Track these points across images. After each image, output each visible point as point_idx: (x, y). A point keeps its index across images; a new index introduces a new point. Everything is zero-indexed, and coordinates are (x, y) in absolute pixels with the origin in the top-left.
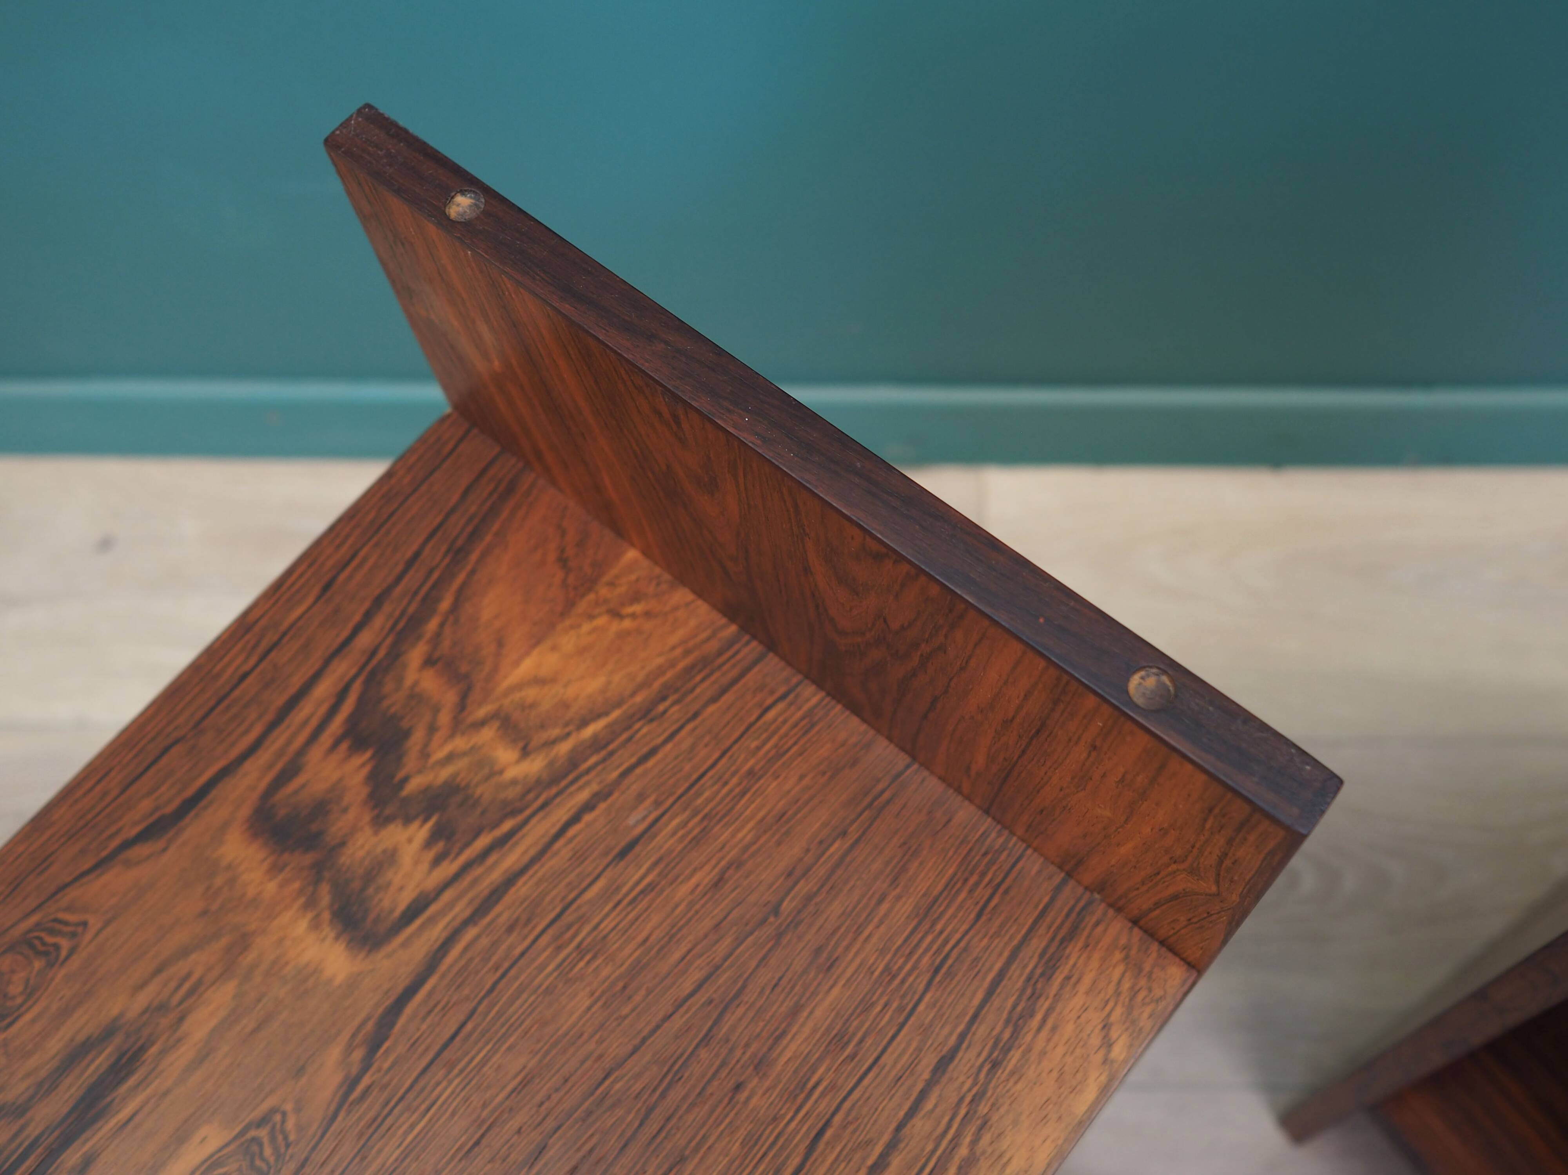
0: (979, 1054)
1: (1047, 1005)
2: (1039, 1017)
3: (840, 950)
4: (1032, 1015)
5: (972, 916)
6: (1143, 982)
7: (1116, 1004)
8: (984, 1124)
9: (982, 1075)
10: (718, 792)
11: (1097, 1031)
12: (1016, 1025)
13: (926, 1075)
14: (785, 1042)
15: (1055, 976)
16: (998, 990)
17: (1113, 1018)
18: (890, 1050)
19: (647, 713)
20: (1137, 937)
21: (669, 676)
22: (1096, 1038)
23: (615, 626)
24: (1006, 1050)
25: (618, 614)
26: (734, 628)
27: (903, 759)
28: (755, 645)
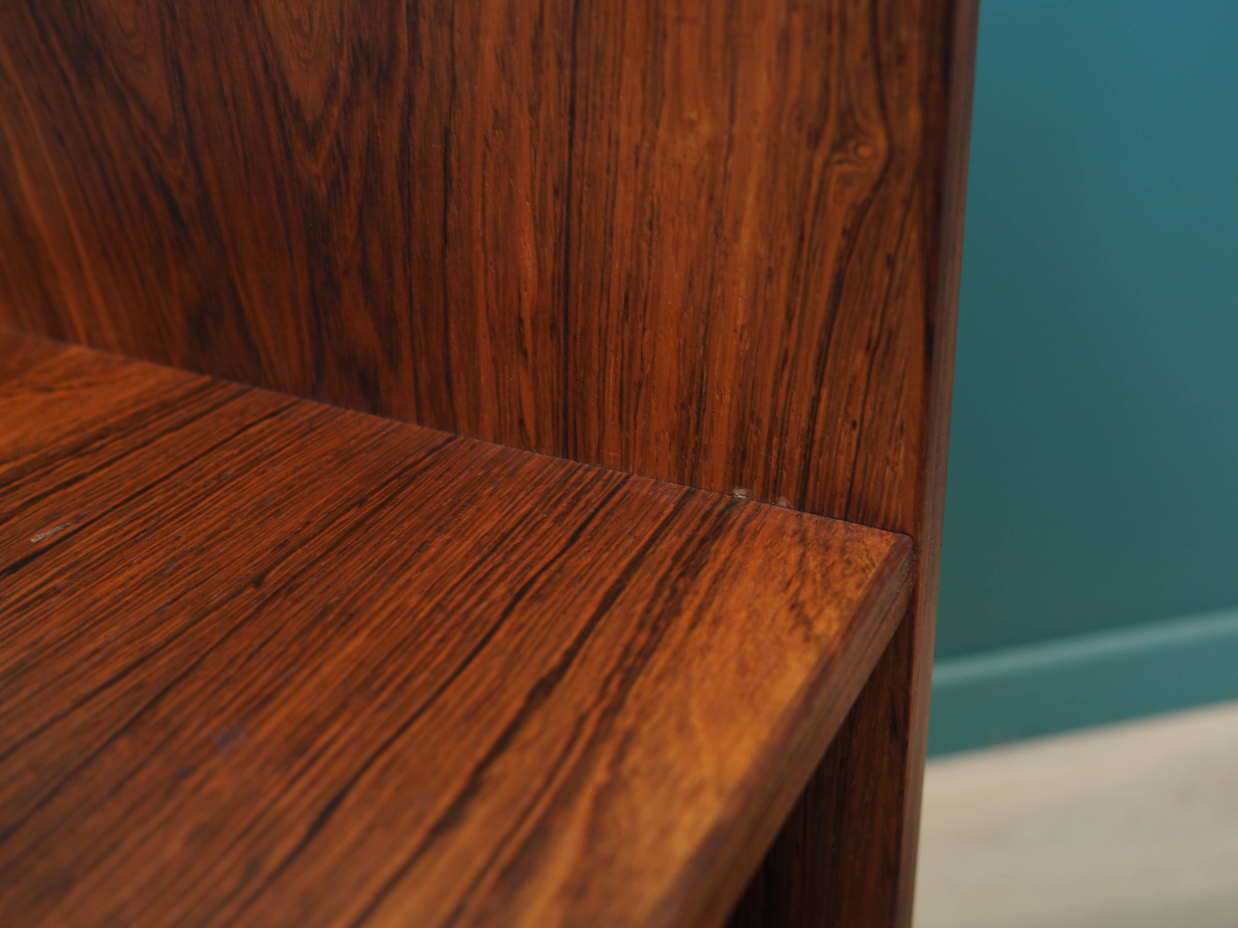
0: (603, 666)
1: (697, 601)
2: (688, 614)
3: (361, 601)
4: (678, 613)
5: (564, 541)
6: (834, 556)
7: (803, 583)
8: (630, 736)
9: (613, 687)
10: (175, 495)
11: (784, 613)
12: (655, 629)
13: (518, 703)
14: (270, 708)
15: (701, 573)
16: (619, 599)
17: (802, 597)
18: (453, 686)
19: (76, 451)
20: (810, 521)
21: (111, 421)
22: (785, 619)
23: (43, 397)
24: (646, 654)
25: (48, 389)
26: (206, 379)
27: (442, 436)
28: (235, 386)
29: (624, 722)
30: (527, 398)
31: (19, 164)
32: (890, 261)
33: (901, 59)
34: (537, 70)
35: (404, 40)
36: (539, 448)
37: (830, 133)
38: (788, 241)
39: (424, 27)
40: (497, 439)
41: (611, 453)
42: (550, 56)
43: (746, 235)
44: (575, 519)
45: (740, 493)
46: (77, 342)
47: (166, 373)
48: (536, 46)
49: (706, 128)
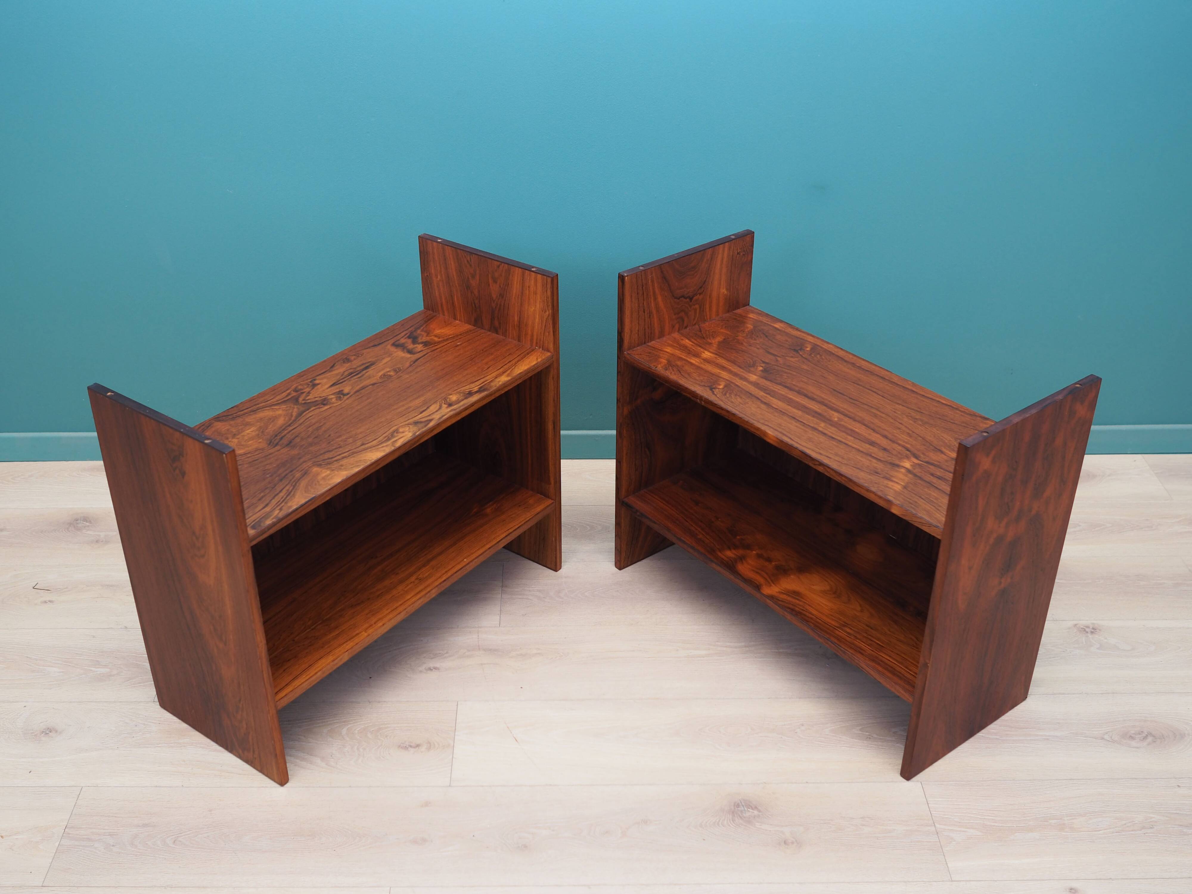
19: (461, 335)
20: (543, 351)
21: (464, 332)
22: (536, 359)
23: (455, 328)
24: (521, 360)
25: (455, 327)
26: (476, 327)
27: (504, 338)
28: (479, 329)
29: (516, 365)
30: (515, 334)
31: (455, 297)
32: (549, 324)
33: (549, 306)
34: (518, 299)
35: (505, 294)
36: (516, 340)
37: (544, 311)
38: (541, 321)
39: (507, 293)
40: (511, 339)
41: (524, 342)
42: (519, 299)
43: (537, 319)
44: (518, 348)
45: (537, 348)
46: (458, 320)
47: (470, 326)
48: (518, 297)
49: (533, 309)
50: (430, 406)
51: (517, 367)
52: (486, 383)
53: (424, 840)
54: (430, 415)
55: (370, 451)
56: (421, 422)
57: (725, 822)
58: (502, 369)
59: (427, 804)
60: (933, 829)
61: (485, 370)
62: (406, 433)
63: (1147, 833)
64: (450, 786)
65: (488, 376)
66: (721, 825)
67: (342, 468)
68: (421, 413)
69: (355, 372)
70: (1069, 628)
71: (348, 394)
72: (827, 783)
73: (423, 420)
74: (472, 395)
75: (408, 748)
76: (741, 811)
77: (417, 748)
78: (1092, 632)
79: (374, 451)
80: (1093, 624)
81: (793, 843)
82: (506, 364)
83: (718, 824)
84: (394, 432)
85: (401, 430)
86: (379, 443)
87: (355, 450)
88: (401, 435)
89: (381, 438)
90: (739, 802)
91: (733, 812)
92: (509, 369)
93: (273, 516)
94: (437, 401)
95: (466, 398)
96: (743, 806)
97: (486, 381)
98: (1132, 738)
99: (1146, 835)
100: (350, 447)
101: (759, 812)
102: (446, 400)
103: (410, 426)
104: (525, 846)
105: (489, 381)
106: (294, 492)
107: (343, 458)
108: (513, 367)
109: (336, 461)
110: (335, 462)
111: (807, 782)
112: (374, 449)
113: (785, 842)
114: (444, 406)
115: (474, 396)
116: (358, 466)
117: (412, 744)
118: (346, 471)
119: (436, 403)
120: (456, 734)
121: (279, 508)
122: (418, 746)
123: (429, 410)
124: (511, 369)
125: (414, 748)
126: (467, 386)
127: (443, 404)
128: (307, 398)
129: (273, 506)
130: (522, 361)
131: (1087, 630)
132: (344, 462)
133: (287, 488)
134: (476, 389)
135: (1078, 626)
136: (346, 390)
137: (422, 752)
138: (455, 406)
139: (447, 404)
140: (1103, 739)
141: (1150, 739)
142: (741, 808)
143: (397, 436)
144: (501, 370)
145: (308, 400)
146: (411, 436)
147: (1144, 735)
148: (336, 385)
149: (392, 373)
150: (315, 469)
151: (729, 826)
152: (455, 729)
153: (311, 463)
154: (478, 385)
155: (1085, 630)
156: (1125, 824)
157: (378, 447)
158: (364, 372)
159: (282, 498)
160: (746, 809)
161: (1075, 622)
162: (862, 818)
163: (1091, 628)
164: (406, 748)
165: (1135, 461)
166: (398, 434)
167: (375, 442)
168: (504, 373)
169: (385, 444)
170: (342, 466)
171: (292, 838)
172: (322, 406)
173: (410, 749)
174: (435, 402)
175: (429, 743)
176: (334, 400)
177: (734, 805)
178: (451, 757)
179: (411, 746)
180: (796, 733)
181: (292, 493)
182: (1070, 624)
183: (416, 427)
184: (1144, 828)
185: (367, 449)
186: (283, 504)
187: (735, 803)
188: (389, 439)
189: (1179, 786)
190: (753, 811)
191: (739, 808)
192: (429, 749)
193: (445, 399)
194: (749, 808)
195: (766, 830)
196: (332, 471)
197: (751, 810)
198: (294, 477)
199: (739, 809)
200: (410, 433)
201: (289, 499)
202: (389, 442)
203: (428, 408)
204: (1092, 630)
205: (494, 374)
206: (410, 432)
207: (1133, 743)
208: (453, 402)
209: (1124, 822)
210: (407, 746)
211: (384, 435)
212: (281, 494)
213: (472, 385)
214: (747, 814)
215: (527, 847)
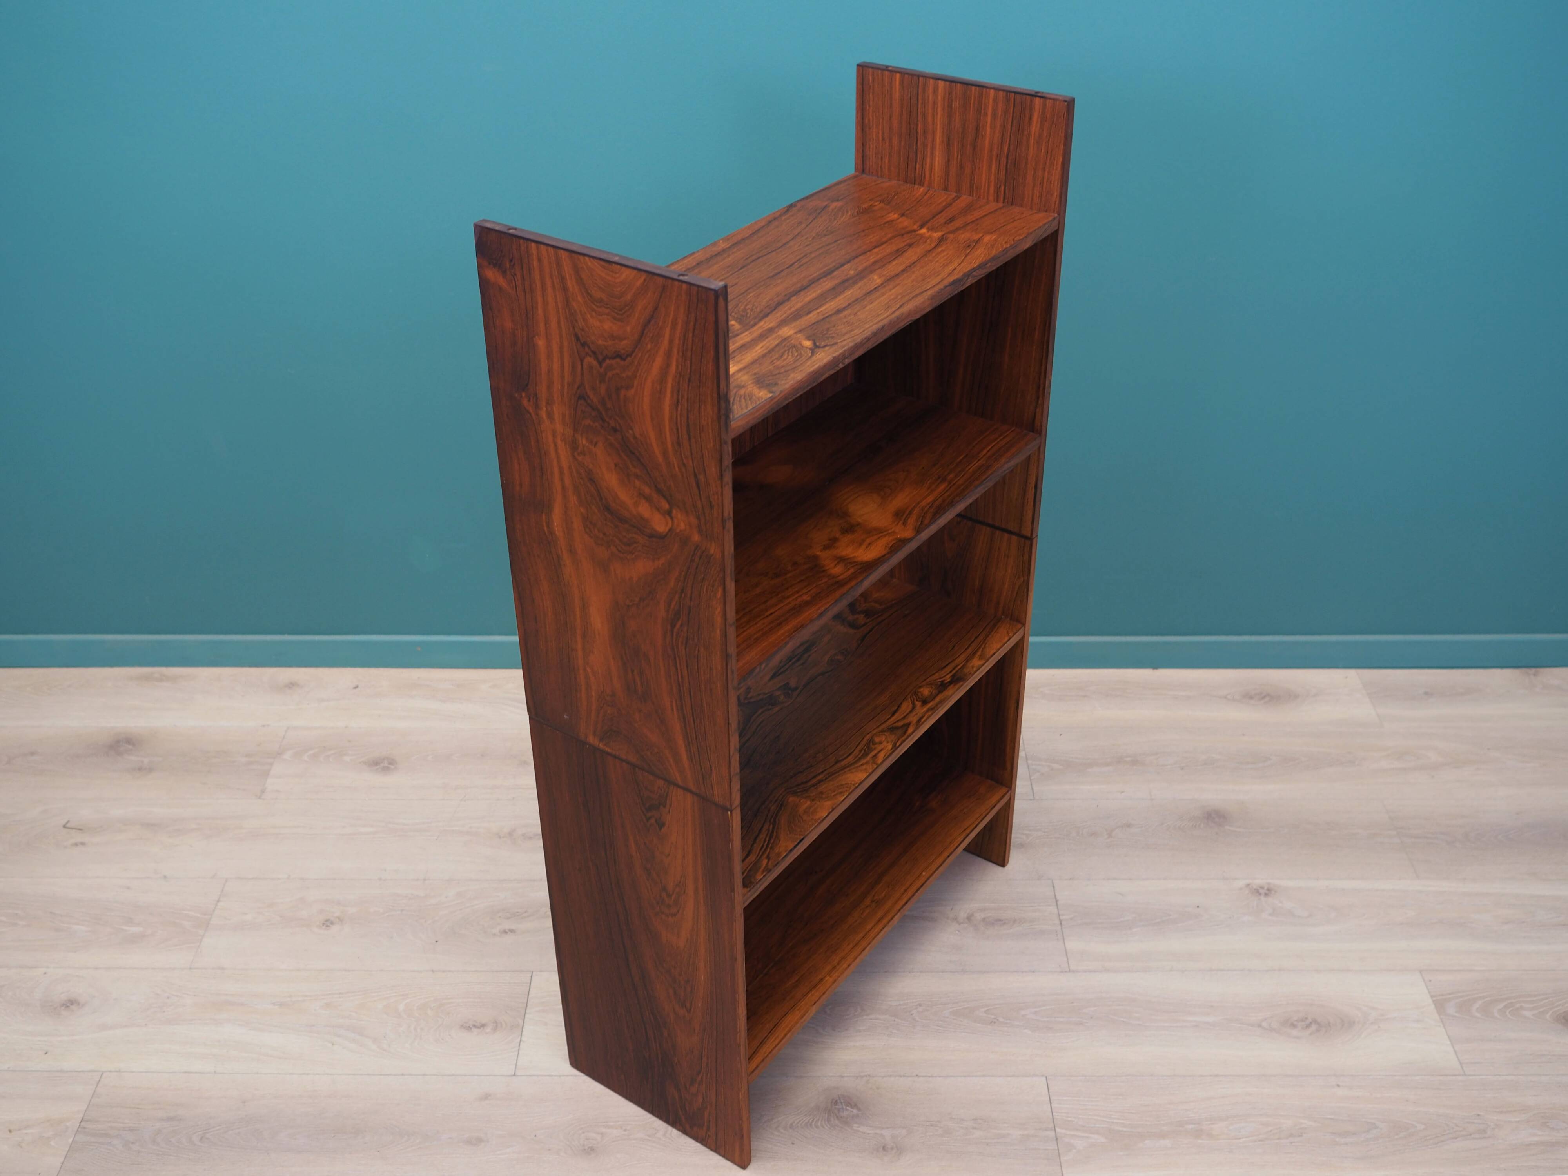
50: (901, 704)
51: (987, 645)
52: (957, 669)
53: (480, 1140)
54: (904, 718)
55: (849, 770)
56: (897, 728)
57: (819, 1124)
58: (970, 648)
59: (486, 1097)
60: (1052, 1134)
61: (950, 650)
62: (885, 744)
63: (1294, 1142)
64: (514, 1075)
65: (956, 659)
66: (813, 1126)
67: (824, 796)
68: (893, 714)
69: (794, 657)
70: (1241, 889)
71: (796, 688)
72: (940, 1077)
73: (900, 724)
74: (947, 687)
75: (471, 1028)
76: (839, 1110)
77: (482, 1028)
78: (1266, 895)
79: (853, 771)
80: (1269, 884)
81: (892, 1149)
82: (973, 641)
83: (811, 1125)
84: (869, 742)
85: (877, 740)
86: (856, 759)
87: (831, 770)
88: (880, 748)
89: (857, 751)
90: (838, 1098)
91: (829, 1111)
92: (979, 648)
93: (762, 869)
94: (907, 695)
95: (940, 692)
96: (841, 1103)
97: (957, 666)
98: (1293, 1026)
99: (1293, 1144)
100: (823, 766)
101: (859, 1111)
102: (917, 695)
103: (886, 733)
104: (592, 1149)
105: (959, 667)
106: (777, 832)
107: (820, 781)
108: (983, 646)
109: (813, 785)
110: (813, 788)
111: (917, 1076)
112: (854, 768)
113: (884, 1148)
114: (918, 704)
115: (949, 688)
116: (841, 793)
117: (476, 1024)
118: (829, 800)
119: (907, 700)
120: (527, 1011)
121: (765, 856)
122: (483, 1026)
123: (901, 710)
124: (981, 649)
125: (478, 1028)
126: (937, 674)
127: (915, 701)
128: (749, 696)
129: (757, 853)
130: (990, 636)
131: (1261, 891)
132: (823, 787)
133: (766, 827)
134: (948, 679)
135: (1250, 886)
136: (793, 683)
137: (487, 1033)
138: (931, 704)
139: (919, 701)
140: (1260, 1026)
141: (1314, 1027)
142: (839, 1106)
143: (875, 748)
144: (970, 650)
145: (751, 698)
146: (891, 749)
147: (1308, 1022)
148: (779, 675)
149: (840, 657)
150: (792, 799)
151: (823, 1127)
152: (527, 1006)
153: (784, 789)
154: (949, 671)
155: (1258, 892)
156: (1271, 1131)
157: (856, 765)
158: (806, 656)
159: (765, 841)
160: (844, 1107)
161: (1248, 881)
162: (973, 1120)
163: (1266, 888)
164: (469, 1028)
165: (1347, 677)
166: (876, 746)
167: (850, 759)
168: (975, 653)
169: (863, 761)
170: (821, 793)
171: (333, 1136)
172: (770, 707)
173: (473, 1029)
174: (905, 699)
175: (496, 1022)
176: (782, 698)
177: (832, 1102)
178: (519, 1039)
179: (475, 1026)
180: (912, 1014)
181: (775, 834)
182: (1241, 883)
183: (893, 736)
184: (1291, 1135)
185: (844, 768)
186: (768, 850)
187: (833, 1100)
188: (866, 754)
189: (1338, 1086)
190: (852, 1110)
191: (836, 1105)
192: (495, 1029)
193: (916, 693)
194: (848, 1106)
195: (864, 1133)
196: (813, 801)
197: (850, 1109)
198: (769, 811)
199: (837, 1107)
200: (889, 744)
201: (773, 842)
202: (869, 758)
203: (899, 707)
204: (1267, 892)
205: (963, 657)
206: (888, 742)
207: (1295, 1032)
208: (927, 697)
209: (1270, 1128)
210: (471, 1026)
211: (859, 747)
212: (762, 836)
213: (943, 673)
214: (845, 1113)
215: (594, 1149)
